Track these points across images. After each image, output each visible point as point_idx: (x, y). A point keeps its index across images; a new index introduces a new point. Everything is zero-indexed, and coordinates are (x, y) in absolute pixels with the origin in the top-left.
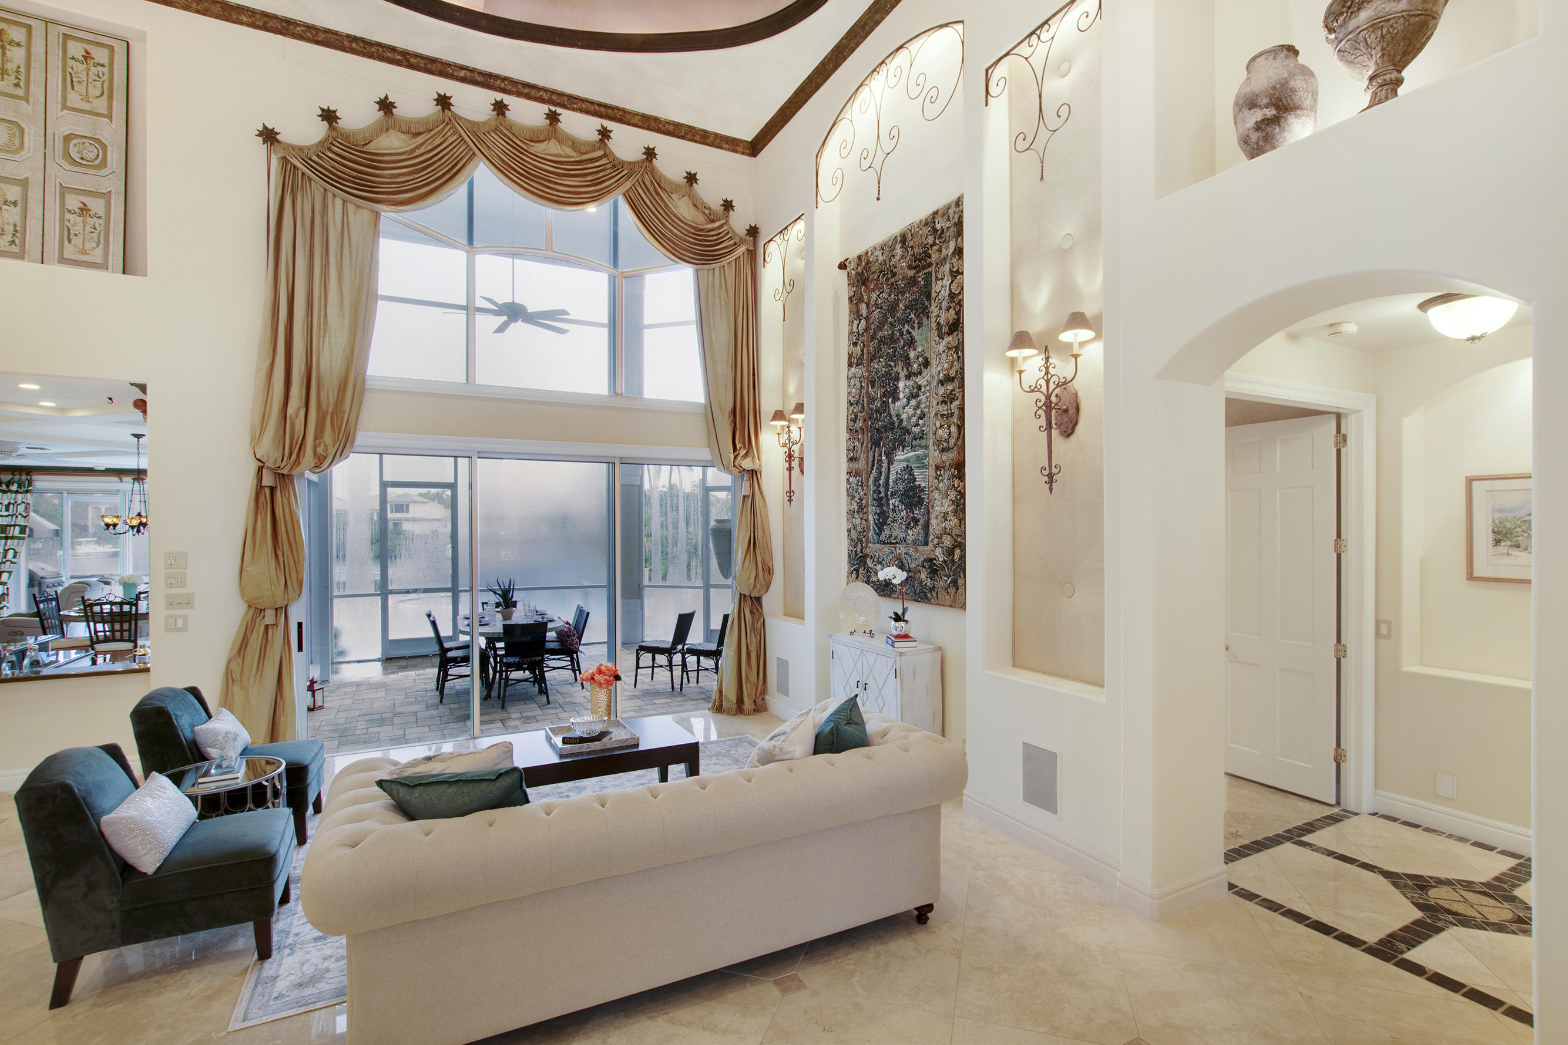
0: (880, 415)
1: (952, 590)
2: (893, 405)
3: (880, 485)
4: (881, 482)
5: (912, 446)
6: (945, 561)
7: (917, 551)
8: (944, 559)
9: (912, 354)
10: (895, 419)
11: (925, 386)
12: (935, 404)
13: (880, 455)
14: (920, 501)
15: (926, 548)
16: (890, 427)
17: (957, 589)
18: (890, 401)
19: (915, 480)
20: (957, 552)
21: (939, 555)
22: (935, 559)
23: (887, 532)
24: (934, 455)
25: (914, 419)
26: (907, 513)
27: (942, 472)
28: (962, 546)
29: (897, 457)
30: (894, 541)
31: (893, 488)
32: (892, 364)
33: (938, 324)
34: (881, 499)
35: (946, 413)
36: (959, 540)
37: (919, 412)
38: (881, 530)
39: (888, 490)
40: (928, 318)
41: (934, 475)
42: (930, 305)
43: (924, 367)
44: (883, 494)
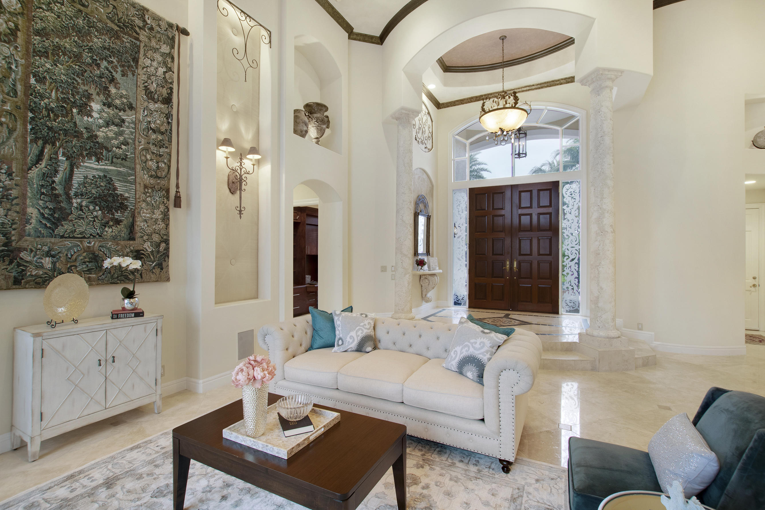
0: (58, 117)
1: (157, 270)
2: (79, 116)
3: (54, 182)
4: (56, 179)
5: (112, 162)
6: (152, 252)
7: (118, 244)
8: (152, 250)
9: (113, 90)
10: (84, 131)
11: (129, 123)
12: (143, 141)
13: (56, 153)
14: (123, 207)
15: (131, 242)
16: (78, 135)
17: (162, 269)
18: (75, 110)
19: (115, 189)
20: (163, 245)
21: (148, 247)
22: (143, 250)
23: (66, 227)
24: (144, 178)
25: (115, 142)
26: (103, 213)
27: (150, 191)
28: (167, 242)
29: (86, 164)
30: (79, 236)
31: (76, 188)
32: (80, 81)
33: (146, 88)
34: (57, 196)
35: (156, 152)
36: (165, 237)
37: (121, 138)
38: (56, 223)
39: (70, 189)
40: (133, 75)
41: (142, 190)
42: (137, 68)
43: (129, 108)
44: (59, 190)
